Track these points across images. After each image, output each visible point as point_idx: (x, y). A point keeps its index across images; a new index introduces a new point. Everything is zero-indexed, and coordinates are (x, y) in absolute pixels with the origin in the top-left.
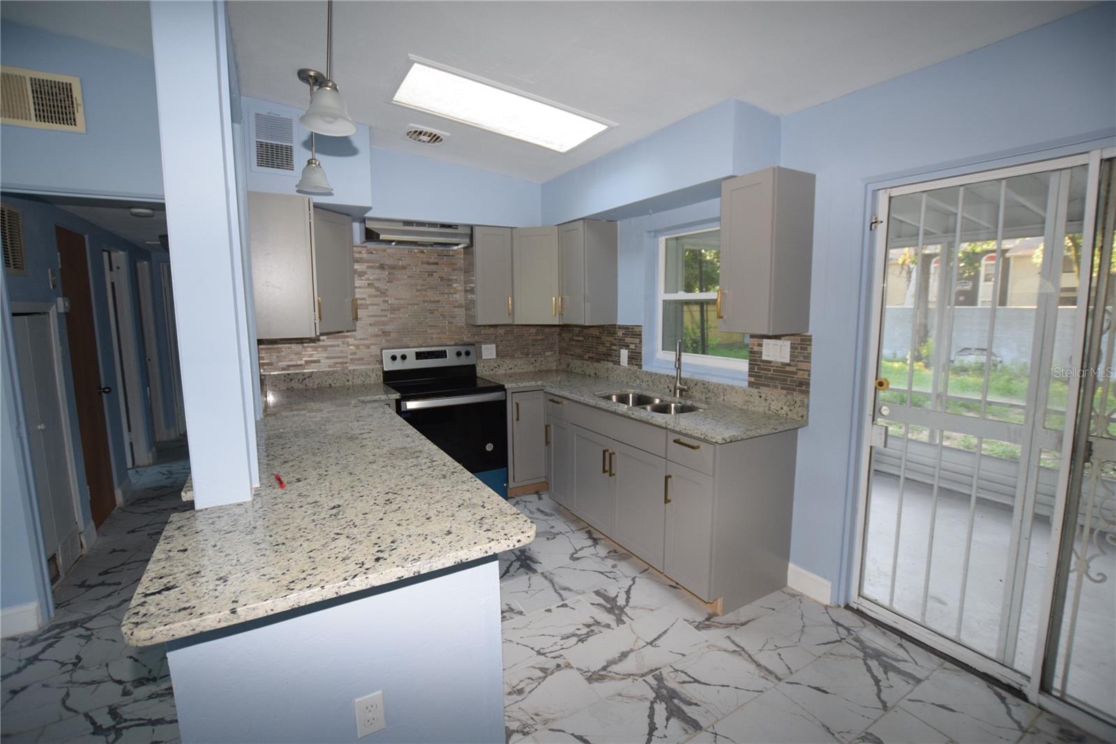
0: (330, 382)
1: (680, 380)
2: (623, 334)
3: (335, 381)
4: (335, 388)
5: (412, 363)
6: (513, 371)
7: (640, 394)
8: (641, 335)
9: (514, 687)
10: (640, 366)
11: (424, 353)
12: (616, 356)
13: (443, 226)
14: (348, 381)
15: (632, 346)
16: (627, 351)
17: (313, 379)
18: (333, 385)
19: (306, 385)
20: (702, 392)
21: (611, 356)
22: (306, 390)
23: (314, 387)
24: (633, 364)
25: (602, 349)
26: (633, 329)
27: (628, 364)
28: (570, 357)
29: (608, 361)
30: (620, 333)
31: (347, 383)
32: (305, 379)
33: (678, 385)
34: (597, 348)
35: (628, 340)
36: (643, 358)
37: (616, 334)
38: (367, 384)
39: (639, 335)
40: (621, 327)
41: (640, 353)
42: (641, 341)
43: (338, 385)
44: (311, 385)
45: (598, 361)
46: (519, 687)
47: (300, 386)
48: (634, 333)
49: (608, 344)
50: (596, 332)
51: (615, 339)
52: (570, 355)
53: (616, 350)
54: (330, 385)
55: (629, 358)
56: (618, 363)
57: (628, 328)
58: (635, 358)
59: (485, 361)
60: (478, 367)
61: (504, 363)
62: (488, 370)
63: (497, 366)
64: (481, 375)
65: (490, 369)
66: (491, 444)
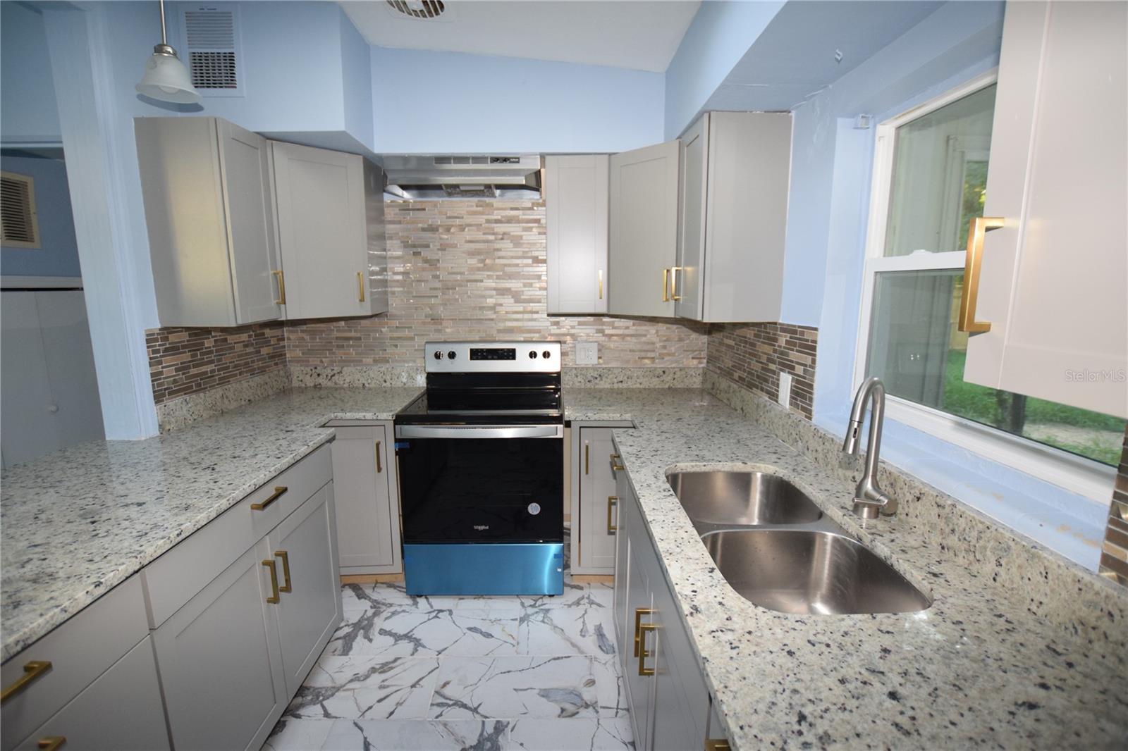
0: (364, 382)
1: (874, 476)
2: (787, 342)
3: (369, 381)
4: (370, 389)
5: (465, 365)
6: (624, 385)
7: (786, 478)
8: (814, 349)
10: (809, 413)
11: (482, 350)
12: (773, 383)
13: (495, 160)
14: (385, 381)
15: (799, 370)
16: (790, 377)
17: (343, 376)
18: (367, 385)
19: (336, 383)
20: (933, 526)
21: (766, 381)
22: (336, 389)
23: (345, 386)
24: (797, 406)
25: (756, 367)
26: (802, 333)
27: (791, 404)
28: (718, 371)
29: (762, 390)
30: (783, 340)
31: (384, 384)
32: (334, 375)
33: (869, 485)
34: (749, 363)
35: (794, 355)
36: (815, 397)
37: (775, 340)
38: (410, 388)
39: (810, 348)
40: (786, 329)
41: (811, 386)
42: (814, 361)
43: (373, 385)
44: (342, 382)
45: (751, 386)
47: (330, 384)
48: (804, 341)
49: (764, 359)
50: (749, 334)
51: (775, 351)
52: (719, 368)
53: (774, 372)
54: (364, 385)
55: (792, 391)
56: (774, 396)
57: (795, 332)
58: (803, 393)
59: (579, 368)
60: (568, 376)
61: (610, 372)
62: (583, 381)
63: (597, 376)
64: (571, 388)
65: (587, 380)
66: (537, 505)
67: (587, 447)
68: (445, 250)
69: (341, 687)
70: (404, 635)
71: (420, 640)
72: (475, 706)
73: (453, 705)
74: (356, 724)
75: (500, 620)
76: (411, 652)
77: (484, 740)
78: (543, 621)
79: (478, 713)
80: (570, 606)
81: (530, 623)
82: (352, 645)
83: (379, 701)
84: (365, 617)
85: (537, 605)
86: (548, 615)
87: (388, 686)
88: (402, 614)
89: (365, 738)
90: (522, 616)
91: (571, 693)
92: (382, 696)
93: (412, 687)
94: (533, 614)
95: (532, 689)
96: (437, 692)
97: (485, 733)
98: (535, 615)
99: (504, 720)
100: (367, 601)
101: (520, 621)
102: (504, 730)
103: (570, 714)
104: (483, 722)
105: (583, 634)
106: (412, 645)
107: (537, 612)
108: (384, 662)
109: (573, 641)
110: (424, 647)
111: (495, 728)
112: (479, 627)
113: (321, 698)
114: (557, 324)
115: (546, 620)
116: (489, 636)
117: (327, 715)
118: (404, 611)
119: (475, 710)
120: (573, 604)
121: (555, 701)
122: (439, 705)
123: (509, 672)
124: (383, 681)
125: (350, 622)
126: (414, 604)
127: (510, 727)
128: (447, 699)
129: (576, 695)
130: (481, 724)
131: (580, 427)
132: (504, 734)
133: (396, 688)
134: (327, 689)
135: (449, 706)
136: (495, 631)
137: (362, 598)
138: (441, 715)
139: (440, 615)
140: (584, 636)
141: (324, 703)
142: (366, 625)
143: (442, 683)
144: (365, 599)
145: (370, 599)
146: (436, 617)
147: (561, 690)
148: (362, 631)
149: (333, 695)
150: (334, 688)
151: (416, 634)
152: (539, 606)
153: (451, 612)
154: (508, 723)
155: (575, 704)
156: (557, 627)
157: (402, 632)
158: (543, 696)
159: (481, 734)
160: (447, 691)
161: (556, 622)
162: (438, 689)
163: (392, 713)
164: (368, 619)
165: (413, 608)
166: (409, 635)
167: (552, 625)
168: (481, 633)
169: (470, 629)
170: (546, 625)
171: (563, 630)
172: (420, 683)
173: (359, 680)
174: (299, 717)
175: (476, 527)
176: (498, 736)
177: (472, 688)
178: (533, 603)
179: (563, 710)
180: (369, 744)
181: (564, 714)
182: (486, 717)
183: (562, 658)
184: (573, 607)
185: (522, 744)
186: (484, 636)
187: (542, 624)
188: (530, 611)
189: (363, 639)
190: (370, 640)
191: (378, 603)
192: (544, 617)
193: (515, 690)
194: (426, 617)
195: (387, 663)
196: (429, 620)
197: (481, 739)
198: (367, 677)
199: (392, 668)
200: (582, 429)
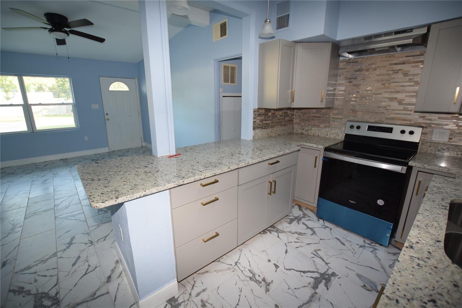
0: (319, 134)
3: (321, 134)
4: (321, 137)
5: (364, 132)
9: (207, 302)
11: (374, 127)
13: (397, 32)
14: (327, 135)
17: (311, 131)
18: (320, 135)
19: (309, 133)
22: (308, 135)
23: (312, 134)
31: (327, 136)
32: (308, 130)
38: (337, 139)
43: (322, 136)
44: (311, 133)
46: (207, 304)
47: (306, 133)
54: (319, 135)
59: (433, 142)
60: (424, 146)
61: (456, 148)
62: (434, 150)
63: (446, 149)
64: (425, 152)
65: (437, 150)
66: (383, 201)
67: (420, 182)
68: (364, 80)
69: (286, 232)
70: (310, 228)
71: (316, 232)
72: (328, 262)
73: (319, 257)
74: (286, 244)
75: (351, 242)
76: (311, 234)
77: (326, 274)
78: (371, 252)
79: (327, 265)
80: (389, 253)
81: (364, 249)
82: (292, 222)
83: (295, 242)
84: (300, 216)
85: (372, 245)
86: (376, 251)
87: (299, 240)
88: (312, 221)
89: (287, 249)
90: (362, 245)
91: (372, 283)
92: (296, 241)
93: (307, 244)
94: (368, 247)
95: (354, 271)
96: (315, 250)
97: (327, 272)
98: (369, 248)
99: (337, 273)
100: (302, 212)
101: (360, 246)
102: (335, 276)
103: (367, 289)
104: (328, 269)
105: (390, 266)
106: (312, 232)
107: (370, 247)
108: (301, 232)
109: (383, 266)
110: (316, 235)
111: (332, 273)
112: (341, 239)
113: (278, 232)
114: (423, 117)
115: (373, 252)
116: (344, 244)
117: (278, 237)
118: (313, 221)
119: (327, 264)
120: (392, 253)
121: (363, 281)
122: (314, 254)
123: (346, 260)
124: (298, 237)
125: (294, 216)
126: (318, 220)
127: (338, 277)
128: (318, 254)
129: (374, 285)
130: (327, 269)
131: (418, 171)
132: (335, 277)
133: (302, 242)
134: (281, 230)
135: (318, 257)
136: (347, 244)
137: (301, 210)
138: (313, 258)
139: (326, 228)
140: (391, 268)
141: (279, 233)
142: (299, 219)
143: (318, 249)
144: (302, 211)
145: (303, 212)
146: (325, 228)
147: (368, 279)
148: (297, 220)
149: (282, 233)
150: (283, 231)
151: (315, 230)
152: (373, 246)
153: (331, 229)
154: (338, 275)
155: (372, 288)
156: (377, 257)
157: (310, 227)
158: (358, 276)
159: (326, 272)
160: (319, 252)
161: (378, 255)
162: (316, 250)
163: (297, 248)
164: (300, 217)
165: (317, 221)
166: (313, 229)
167: (376, 255)
168: (341, 242)
169: (336, 238)
170: (372, 254)
171: (380, 260)
172: (311, 245)
173: (291, 233)
174: (271, 233)
175: (350, 201)
176: (332, 276)
177: (329, 256)
178: (370, 243)
179: (364, 286)
180: (287, 251)
181: (364, 287)
182: (330, 268)
183: (374, 269)
184: (390, 254)
185: (340, 285)
186: (342, 243)
187: (371, 253)
188: (366, 245)
189: (296, 222)
190: (299, 224)
191: (305, 214)
192: (373, 250)
193: (346, 267)
194: (321, 226)
195: (301, 233)
196: (321, 228)
197: (325, 273)
198: (293, 233)
199: (302, 235)
200: (419, 172)
